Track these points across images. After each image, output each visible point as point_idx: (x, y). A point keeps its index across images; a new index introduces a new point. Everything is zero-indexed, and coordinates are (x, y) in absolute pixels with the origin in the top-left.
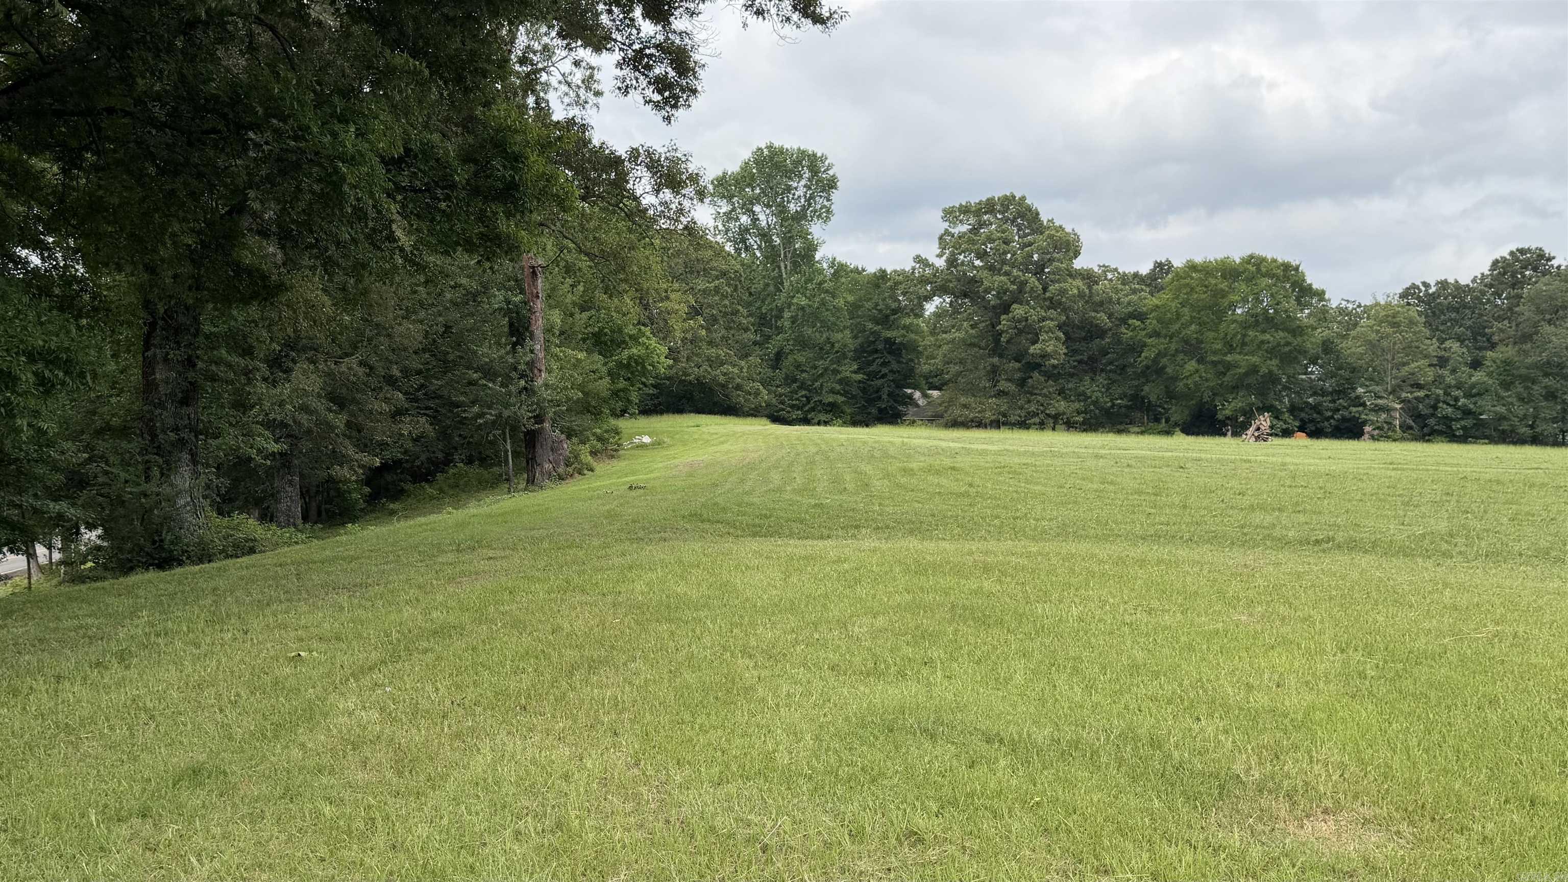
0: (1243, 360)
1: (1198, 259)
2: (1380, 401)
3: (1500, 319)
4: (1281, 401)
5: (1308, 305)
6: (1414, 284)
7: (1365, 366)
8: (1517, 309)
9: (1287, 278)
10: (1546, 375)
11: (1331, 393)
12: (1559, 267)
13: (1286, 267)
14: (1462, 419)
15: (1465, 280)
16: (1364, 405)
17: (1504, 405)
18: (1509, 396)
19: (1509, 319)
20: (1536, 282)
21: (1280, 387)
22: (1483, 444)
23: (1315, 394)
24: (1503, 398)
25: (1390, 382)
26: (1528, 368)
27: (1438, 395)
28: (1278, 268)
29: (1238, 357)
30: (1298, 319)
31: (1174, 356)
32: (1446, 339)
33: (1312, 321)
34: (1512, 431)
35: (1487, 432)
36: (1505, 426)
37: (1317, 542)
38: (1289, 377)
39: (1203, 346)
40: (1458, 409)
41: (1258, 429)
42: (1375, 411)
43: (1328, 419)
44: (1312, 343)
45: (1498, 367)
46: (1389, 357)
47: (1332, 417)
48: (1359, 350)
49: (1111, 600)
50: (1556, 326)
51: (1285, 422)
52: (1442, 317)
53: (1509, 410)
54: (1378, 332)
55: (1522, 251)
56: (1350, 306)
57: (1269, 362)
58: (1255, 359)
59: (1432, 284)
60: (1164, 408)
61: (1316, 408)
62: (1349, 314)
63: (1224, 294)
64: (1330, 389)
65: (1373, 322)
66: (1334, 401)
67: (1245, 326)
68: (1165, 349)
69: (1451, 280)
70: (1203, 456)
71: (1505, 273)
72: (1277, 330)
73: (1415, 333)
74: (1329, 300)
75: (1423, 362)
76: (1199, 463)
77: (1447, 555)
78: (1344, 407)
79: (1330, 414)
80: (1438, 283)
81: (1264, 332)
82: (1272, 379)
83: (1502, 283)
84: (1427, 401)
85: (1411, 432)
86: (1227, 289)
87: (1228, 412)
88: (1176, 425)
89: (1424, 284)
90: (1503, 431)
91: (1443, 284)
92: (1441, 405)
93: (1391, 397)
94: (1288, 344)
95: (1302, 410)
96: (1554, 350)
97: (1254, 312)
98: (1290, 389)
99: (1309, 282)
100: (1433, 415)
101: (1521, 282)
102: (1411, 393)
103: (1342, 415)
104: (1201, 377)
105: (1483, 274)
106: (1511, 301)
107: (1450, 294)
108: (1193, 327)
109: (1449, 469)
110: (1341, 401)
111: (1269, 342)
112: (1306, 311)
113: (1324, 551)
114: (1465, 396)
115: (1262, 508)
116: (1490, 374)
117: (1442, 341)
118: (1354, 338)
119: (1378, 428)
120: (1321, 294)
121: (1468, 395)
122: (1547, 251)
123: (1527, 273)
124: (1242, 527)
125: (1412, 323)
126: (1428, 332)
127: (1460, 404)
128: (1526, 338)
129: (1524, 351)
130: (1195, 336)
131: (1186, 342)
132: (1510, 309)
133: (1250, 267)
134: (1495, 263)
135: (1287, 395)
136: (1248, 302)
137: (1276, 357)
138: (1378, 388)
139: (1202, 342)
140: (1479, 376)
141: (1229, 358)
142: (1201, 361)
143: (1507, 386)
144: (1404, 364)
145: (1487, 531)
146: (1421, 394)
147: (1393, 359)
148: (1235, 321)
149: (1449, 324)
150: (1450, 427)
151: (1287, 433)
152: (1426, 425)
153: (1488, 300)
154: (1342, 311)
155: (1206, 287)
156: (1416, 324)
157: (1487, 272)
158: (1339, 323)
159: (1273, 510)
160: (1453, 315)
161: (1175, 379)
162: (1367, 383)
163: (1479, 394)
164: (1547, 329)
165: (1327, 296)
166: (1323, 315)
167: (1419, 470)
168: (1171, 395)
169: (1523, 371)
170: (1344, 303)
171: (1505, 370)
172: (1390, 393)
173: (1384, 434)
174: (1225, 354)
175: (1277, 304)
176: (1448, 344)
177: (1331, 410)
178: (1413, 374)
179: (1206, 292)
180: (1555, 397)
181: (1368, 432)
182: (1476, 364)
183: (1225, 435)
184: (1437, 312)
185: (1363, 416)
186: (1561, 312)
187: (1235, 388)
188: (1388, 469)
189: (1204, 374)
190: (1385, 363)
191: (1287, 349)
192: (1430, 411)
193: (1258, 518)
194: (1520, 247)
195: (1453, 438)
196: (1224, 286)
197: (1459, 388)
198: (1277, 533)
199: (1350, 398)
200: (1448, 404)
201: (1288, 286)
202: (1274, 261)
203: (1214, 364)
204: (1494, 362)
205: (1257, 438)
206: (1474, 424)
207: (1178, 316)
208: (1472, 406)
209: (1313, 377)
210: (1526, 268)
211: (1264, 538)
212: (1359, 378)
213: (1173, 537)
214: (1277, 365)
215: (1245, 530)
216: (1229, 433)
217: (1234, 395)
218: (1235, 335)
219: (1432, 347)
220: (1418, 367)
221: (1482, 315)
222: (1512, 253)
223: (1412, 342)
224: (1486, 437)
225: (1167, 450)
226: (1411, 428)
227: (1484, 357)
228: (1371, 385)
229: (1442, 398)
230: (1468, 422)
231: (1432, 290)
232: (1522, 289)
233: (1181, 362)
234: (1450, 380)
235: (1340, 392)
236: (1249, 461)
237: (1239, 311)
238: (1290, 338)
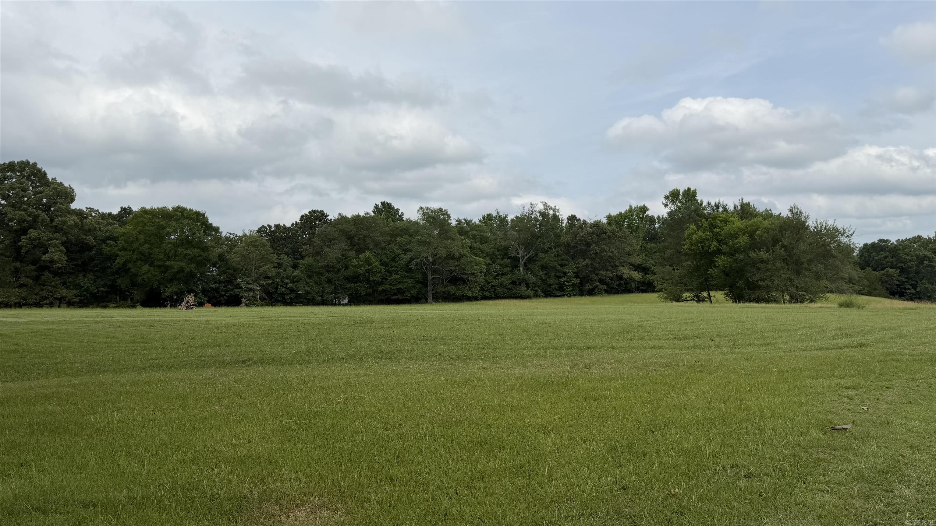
0: (175, 264)
1: (148, 207)
2: (249, 286)
3: (305, 244)
4: (197, 287)
5: (211, 235)
6: (263, 226)
7: (241, 268)
8: (313, 240)
9: (199, 220)
10: (327, 272)
11: (224, 282)
12: (331, 220)
13: (198, 214)
14: (290, 294)
15: (288, 225)
16: (241, 288)
17: (309, 286)
18: (311, 282)
19: (309, 244)
20: (321, 227)
21: (196, 279)
22: (300, 306)
23: (215, 283)
24: (308, 283)
25: (254, 276)
26: (319, 268)
27: (278, 282)
28: (193, 214)
29: (173, 263)
30: (205, 242)
31: (135, 262)
32: (280, 254)
33: (213, 244)
34: (313, 299)
35: (302, 300)
36: (310, 297)
37: (243, 362)
38: (201, 274)
39: (152, 256)
40: (288, 289)
41: (188, 302)
42: (247, 291)
43: (223, 296)
44: (213, 256)
45: (306, 268)
46: (253, 263)
47: (225, 295)
48: (238, 259)
49: (137, 407)
50: (330, 248)
51: (200, 298)
52: (278, 243)
53: (311, 289)
54: (247, 250)
55: (314, 211)
56: (232, 236)
57: (190, 266)
58: (182, 264)
59: (273, 226)
60: (130, 293)
61: (216, 290)
62: (231, 240)
63: (163, 228)
64: (224, 280)
65: (245, 245)
66: (225, 286)
67: (176, 245)
68: (130, 258)
69: (282, 225)
70: (162, 319)
71: (307, 222)
72: (194, 248)
73: (266, 251)
74: (222, 233)
75: (270, 265)
76: (161, 323)
77: (309, 362)
78: (231, 289)
79: (223, 293)
80: (275, 226)
81: (186, 249)
82: (192, 275)
83: (306, 227)
84: (273, 285)
85: (265, 301)
86: (165, 225)
87: (167, 294)
88: (138, 302)
89: (269, 226)
90: (309, 300)
91: (277, 226)
92: (279, 287)
93: (255, 283)
94: (200, 256)
95: (209, 291)
96: (330, 260)
97: (181, 238)
98: (202, 280)
99: (210, 222)
100: (276, 292)
101: (314, 227)
102: (265, 281)
103: (230, 294)
104: (151, 274)
105: (296, 222)
106: (310, 235)
107: (281, 232)
108: (146, 246)
109: (293, 319)
110: (229, 286)
111: (190, 255)
112: (210, 238)
113: (248, 366)
114: (291, 282)
115: (208, 345)
116: (302, 271)
117: (279, 255)
118: (234, 253)
119: (249, 300)
120: (217, 229)
121: (292, 282)
122: (325, 212)
123: (317, 222)
124: (201, 357)
125: (264, 245)
126: (272, 251)
127: (288, 286)
128: (318, 253)
129: (317, 260)
130: (148, 250)
131: (142, 254)
132: (310, 240)
133: (177, 213)
134: (302, 217)
135: (200, 284)
136: (177, 232)
137: (194, 263)
138: (248, 279)
139: (151, 254)
140: (297, 272)
141: (168, 263)
142: (151, 265)
143: (309, 277)
144: (261, 267)
145: (325, 348)
146: (270, 282)
147: (255, 264)
148: (170, 243)
149: (281, 246)
150: (284, 298)
151: (201, 304)
152: (273, 298)
153: (299, 235)
154: (227, 239)
155: (153, 223)
156: (266, 246)
157: (298, 221)
158: (226, 245)
159: (215, 346)
160: (283, 242)
161: (135, 275)
162: (243, 277)
163: (297, 281)
164: (328, 249)
165: (220, 231)
166: (219, 240)
167: (278, 320)
168: (134, 285)
169: (317, 270)
170: (228, 234)
171: (309, 269)
172: (255, 281)
173: (252, 303)
174: (165, 261)
175: (194, 234)
176: (282, 256)
177: (224, 291)
178: (265, 272)
179: (153, 226)
180: (331, 282)
181: (244, 302)
182: (295, 267)
183: (166, 306)
184: (276, 240)
185: (241, 294)
186: (332, 241)
187: (171, 281)
188: (263, 321)
189: (153, 273)
190: (251, 266)
191: (200, 258)
192: (275, 290)
193: (208, 351)
194: (314, 209)
195: (286, 303)
196: (163, 223)
197: (288, 278)
198: (221, 358)
199: (234, 285)
200: (283, 287)
201: (199, 224)
202: (191, 210)
203: (159, 266)
204: (304, 265)
205: (187, 308)
206: (296, 296)
207: (137, 239)
208: (294, 287)
209: (214, 273)
210: (316, 220)
211: (214, 362)
212: (239, 274)
213: (162, 366)
214: (195, 268)
215: (203, 359)
216: (169, 306)
217: (171, 284)
218: (170, 251)
219: (274, 258)
220: (268, 268)
221: (297, 242)
222: (309, 212)
223: (264, 255)
224: (301, 303)
225: (138, 317)
226: (265, 299)
227: (299, 263)
228: (245, 277)
229: (280, 284)
230: (293, 296)
231: (273, 229)
232: (315, 230)
233: (140, 265)
234: (283, 274)
235: (228, 282)
236: (189, 321)
237: (172, 237)
238: (201, 253)
